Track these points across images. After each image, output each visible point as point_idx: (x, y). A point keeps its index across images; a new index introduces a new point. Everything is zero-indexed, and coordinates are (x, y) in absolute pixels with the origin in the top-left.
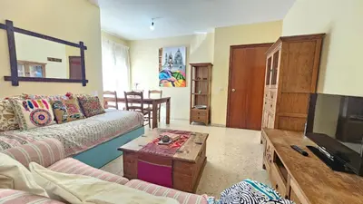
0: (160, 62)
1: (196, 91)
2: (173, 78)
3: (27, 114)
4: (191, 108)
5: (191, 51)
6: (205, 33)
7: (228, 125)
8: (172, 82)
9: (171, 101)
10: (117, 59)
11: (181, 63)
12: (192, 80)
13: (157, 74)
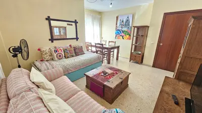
0: (117, 24)
1: (136, 43)
2: (123, 34)
3: (55, 55)
4: (131, 53)
5: (136, 17)
6: (147, 4)
7: (154, 66)
8: (123, 36)
10: (94, 23)
11: (129, 25)
12: (134, 36)
13: (114, 31)
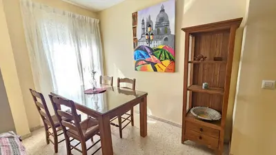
0: (135, 35)
1: (194, 84)
2: (153, 59)
8: (153, 64)
9: (149, 98)
11: (167, 31)
12: (187, 62)
